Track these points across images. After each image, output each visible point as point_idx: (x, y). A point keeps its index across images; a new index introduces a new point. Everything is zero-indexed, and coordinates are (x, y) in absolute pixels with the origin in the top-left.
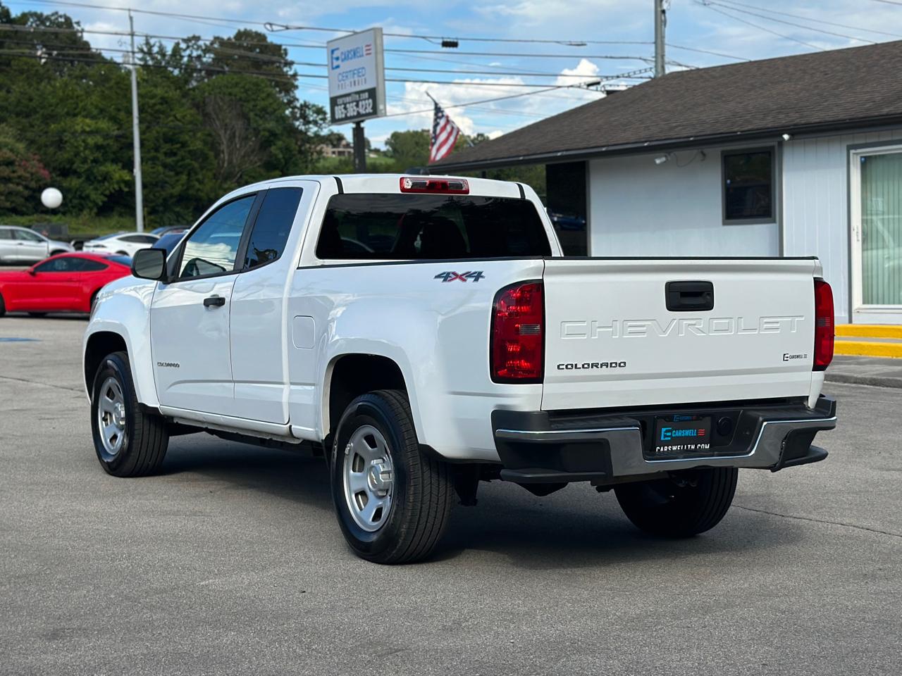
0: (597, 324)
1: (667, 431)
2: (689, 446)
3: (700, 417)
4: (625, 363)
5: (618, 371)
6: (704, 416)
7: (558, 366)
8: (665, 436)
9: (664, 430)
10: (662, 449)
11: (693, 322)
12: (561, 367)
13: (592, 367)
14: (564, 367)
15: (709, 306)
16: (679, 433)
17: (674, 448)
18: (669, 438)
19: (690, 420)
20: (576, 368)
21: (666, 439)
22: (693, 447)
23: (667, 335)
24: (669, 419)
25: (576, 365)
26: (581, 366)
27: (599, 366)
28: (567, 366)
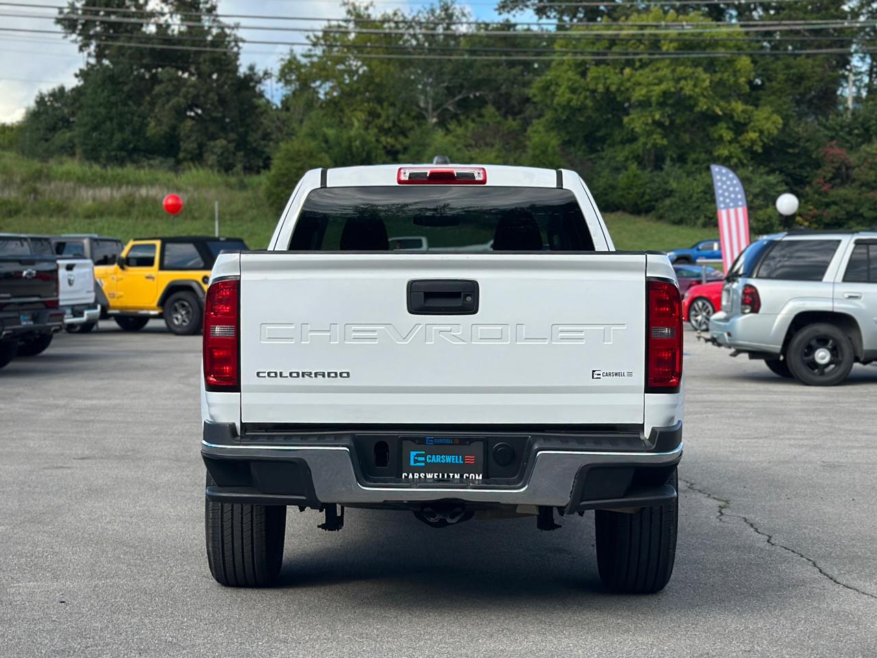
0: (309, 327)
1: (417, 455)
2: (451, 475)
3: (463, 442)
4: (348, 373)
5: (339, 382)
6: (471, 441)
7: (258, 374)
8: (416, 461)
9: (413, 454)
10: (411, 476)
11: (449, 328)
12: (261, 375)
13: (303, 376)
14: (266, 374)
15: (472, 309)
16: (437, 459)
17: (429, 476)
18: (423, 464)
19: (451, 444)
20: (281, 376)
21: (418, 464)
22: (457, 476)
23: (408, 342)
24: (420, 442)
25: (281, 373)
26: (288, 375)
27: (313, 375)
28: (269, 374)
